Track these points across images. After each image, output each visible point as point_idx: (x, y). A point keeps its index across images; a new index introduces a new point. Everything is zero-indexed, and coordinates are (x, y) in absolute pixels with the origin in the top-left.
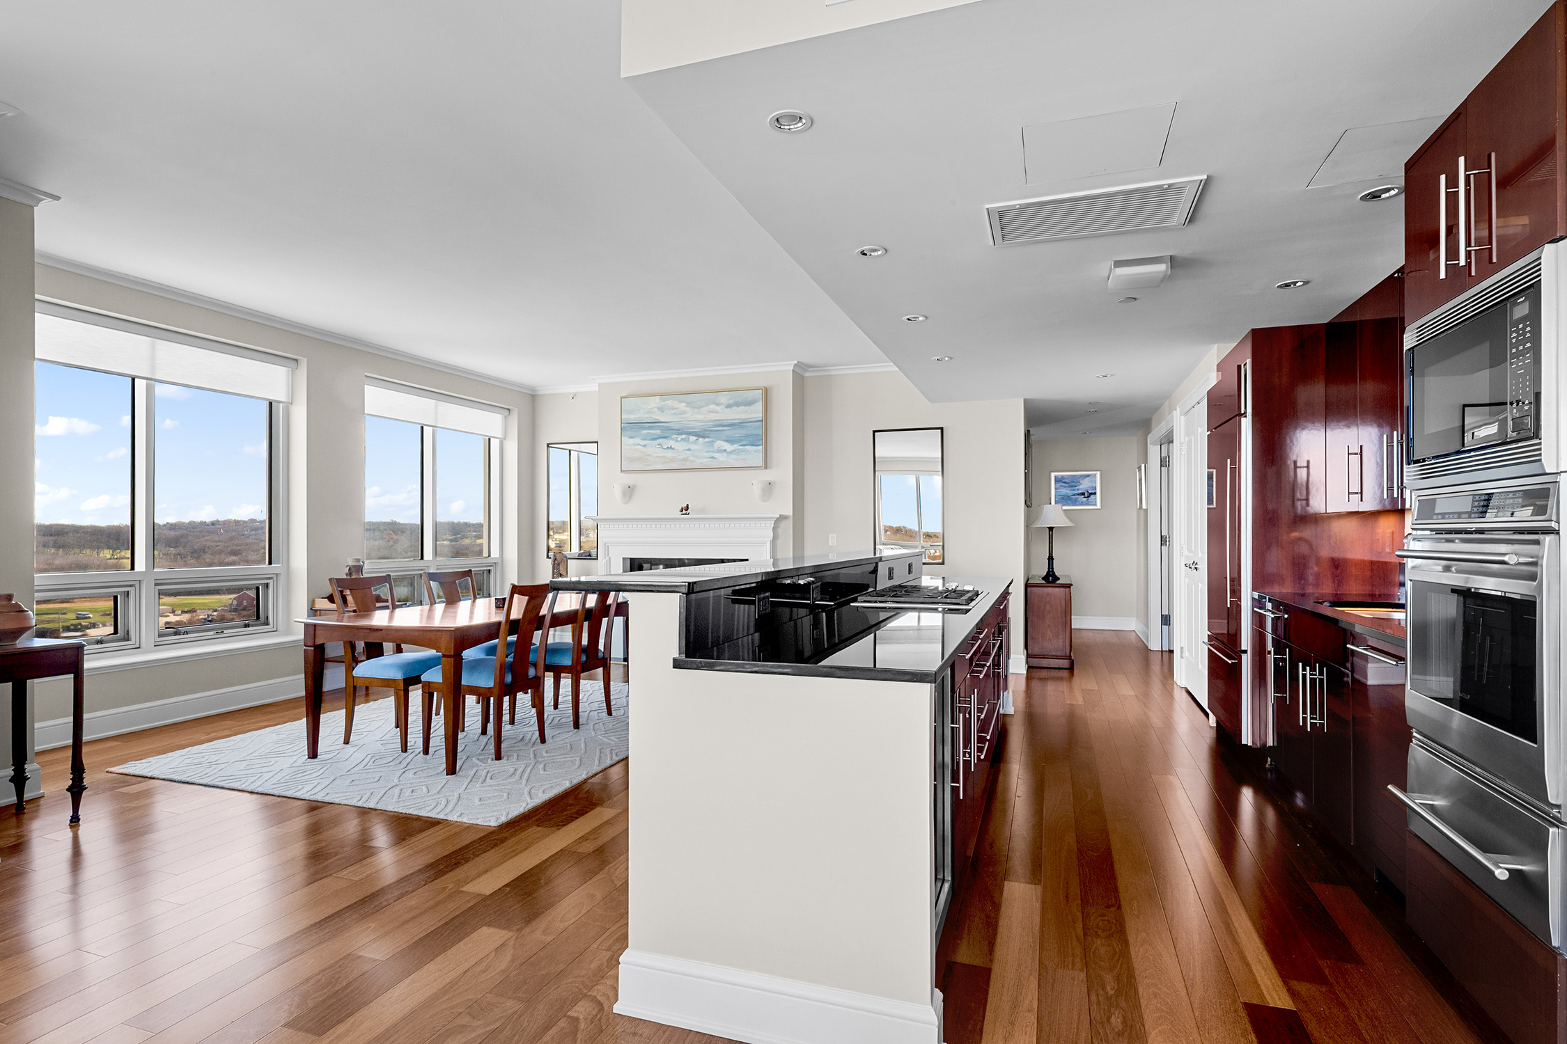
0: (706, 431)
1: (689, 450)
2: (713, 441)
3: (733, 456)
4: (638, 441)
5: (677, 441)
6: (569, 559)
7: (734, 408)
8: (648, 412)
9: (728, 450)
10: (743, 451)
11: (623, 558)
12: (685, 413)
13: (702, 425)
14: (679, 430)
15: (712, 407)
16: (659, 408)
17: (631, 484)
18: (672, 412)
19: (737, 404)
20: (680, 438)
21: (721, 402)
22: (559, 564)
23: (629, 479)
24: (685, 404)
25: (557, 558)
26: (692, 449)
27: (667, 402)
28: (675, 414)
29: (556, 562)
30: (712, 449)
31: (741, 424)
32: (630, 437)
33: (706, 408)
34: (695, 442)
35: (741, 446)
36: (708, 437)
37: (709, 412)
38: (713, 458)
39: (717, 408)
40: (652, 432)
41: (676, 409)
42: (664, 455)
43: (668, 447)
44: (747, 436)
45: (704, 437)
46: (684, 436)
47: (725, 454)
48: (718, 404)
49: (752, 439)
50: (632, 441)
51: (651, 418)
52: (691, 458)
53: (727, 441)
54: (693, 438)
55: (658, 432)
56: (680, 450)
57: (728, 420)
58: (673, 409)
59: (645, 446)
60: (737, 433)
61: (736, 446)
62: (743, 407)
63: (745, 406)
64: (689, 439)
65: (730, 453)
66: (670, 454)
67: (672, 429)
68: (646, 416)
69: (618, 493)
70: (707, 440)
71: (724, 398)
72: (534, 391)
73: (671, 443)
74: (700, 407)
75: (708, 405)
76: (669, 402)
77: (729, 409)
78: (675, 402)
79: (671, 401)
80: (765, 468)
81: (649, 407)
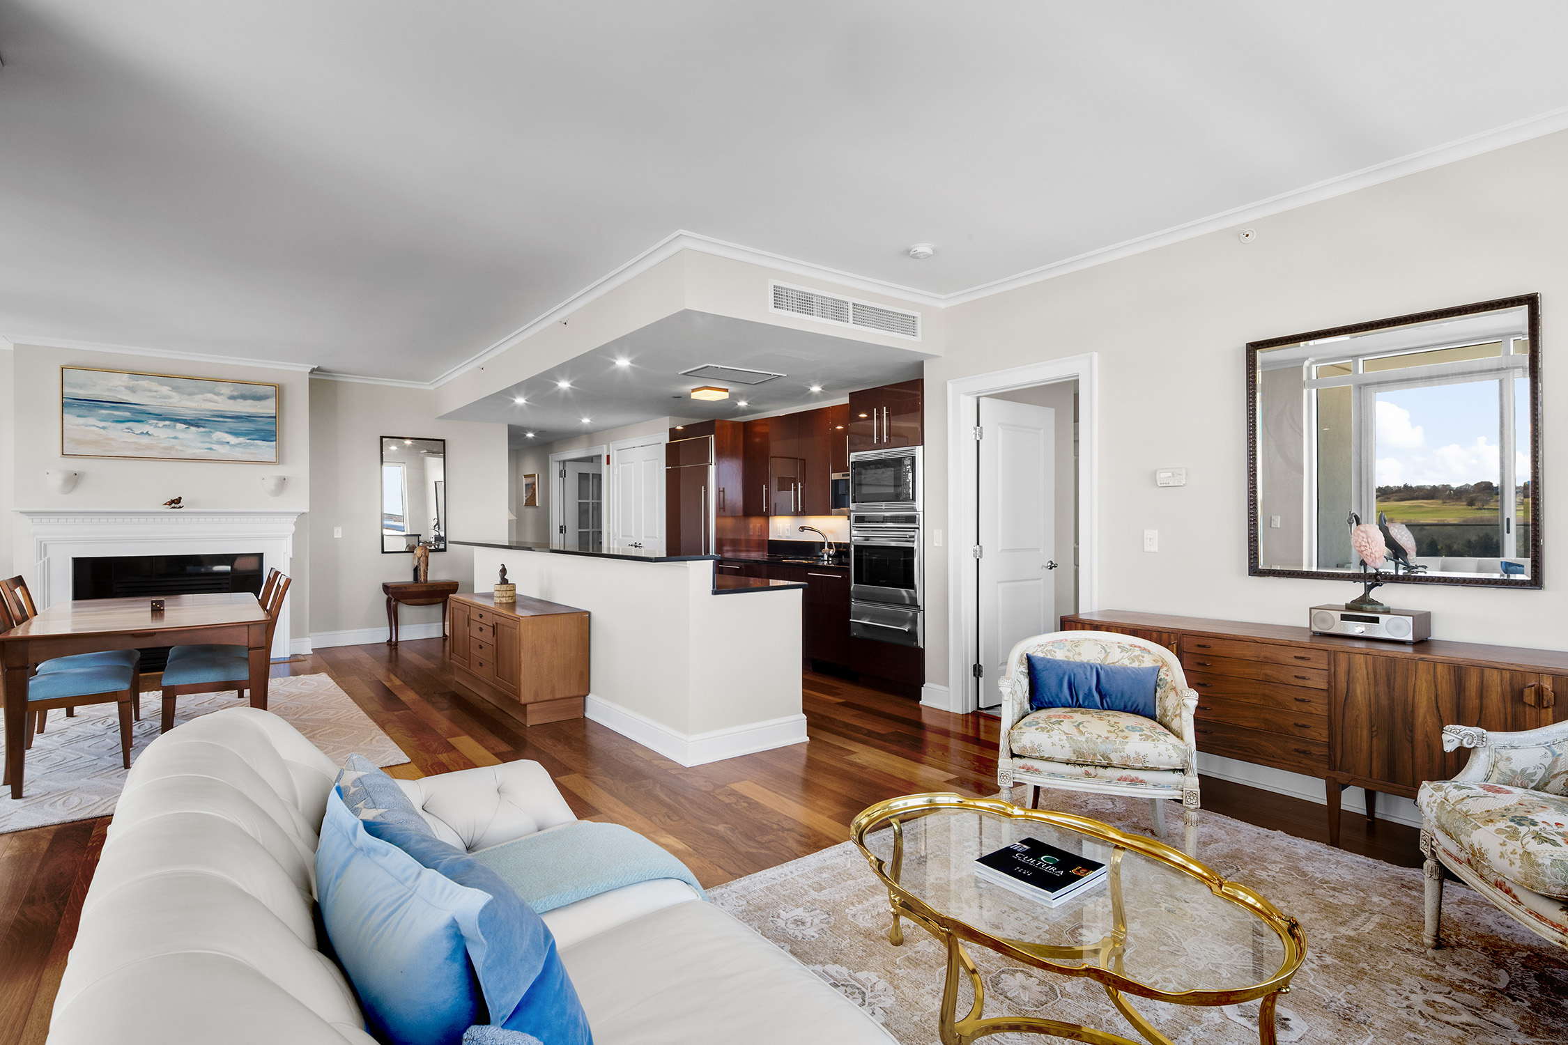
0: (201, 420)
1: (175, 438)
2: (211, 432)
3: (238, 449)
4: (91, 421)
5: (156, 426)
7: (239, 400)
8: (110, 390)
9: (232, 443)
10: (251, 445)
11: (75, 558)
12: (169, 397)
13: (195, 414)
14: (161, 415)
15: (210, 396)
16: (127, 388)
17: (77, 470)
18: (148, 394)
19: (244, 397)
20: (161, 424)
21: (222, 392)
23: (75, 464)
24: (169, 388)
26: (180, 437)
27: (140, 382)
28: (152, 397)
30: (209, 440)
31: (249, 418)
32: (78, 416)
33: (200, 396)
34: (182, 431)
35: (248, 439)
36: (203, 427)
37: (205, 400)
39: (216, 398)
40: (116, 413)
41: (155, 392)
42: (136, 440)
43: (142, 433)
44: (257, 430)
46: (167, 423)
47: (227, 447)
48: (218, 394)
51: (114, 397)
52: (180, 448)
54: (180, 426)
55: (127, 414)
57: (231, 412)
59: (104, 428)
60: (245, 426)
61: (241, 440)
62: (251, 401)
63: (253, 400)
64: (175, 426)
66: (145, 440)
67: (150, 414)
68: (106, 394)
69: (54, 479)
70: (202, 429)
71: (226, 389)
74: (190, 394)
75: (202, 393)
76: (145, 383)
77: (233, 401)
78: (153, 383)
79: (147, 381)
80: (279, 464)
81: (111, 385)
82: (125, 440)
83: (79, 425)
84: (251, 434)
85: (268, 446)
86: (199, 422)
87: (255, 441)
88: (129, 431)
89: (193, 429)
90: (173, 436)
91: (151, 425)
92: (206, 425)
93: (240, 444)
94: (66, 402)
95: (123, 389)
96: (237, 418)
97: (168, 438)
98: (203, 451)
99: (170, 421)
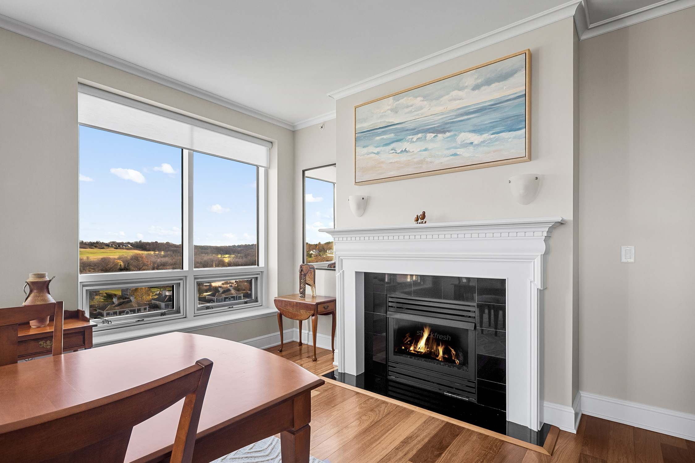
1: (426, 150)
2: (455, 135)
4: (371, 149)
5: (412, 142)
6: (317, 269)
7: (483, 88)
8: (382, 116)
9: (476, 142)
10: (497, 140)
11: (356, 272)
12: (421, 108)
13: (442, 118)
14: (415, 129)
15: (455, 93)
16: (392, 110)
17: (365, 195)
18: (407, 110)
19: (488, 82)
20: (415, 138)
21: (466, 85)
22: (305, 275)
23: (364, 191)
24: (421, 98)
25: (304, 269)
26: (429, 148)
27: (401, 101)
28: (411, 112)
29: (303, 273)
30: (454, 145)
31: (494, 106)
32: (364, 147)
33: (446, 97)
34: (432, 140)
35: (493, 134)
36: (449, 131)
37: (450, 100)
38: (455, 155)
39: (460, 93)
40: (385, 137)
41: (411, 106)
42: (398, 160)
43: (402, 151)
44: (503, 119)
45: (444, 132)
46: (420, 135)
47: (471, 148)
48: (461, 89)
49: (509, 122)
50: (365, 150)
51: (384, 122)
52: (429, 160)
53: (474, 131)
54: (430, 136)
55: (392, 135)
56: (415, 152)
58: (408, 107)
59: (378, 153)
61: (486, 136)
62: (497, 84)
64: (426, 137)
65: (478, 145)
66: (404, 158)
67: (407, 130)
68: (379, 121)
69: (352, 205)
70: (448, 134)
71: (470, 80)
72: (293, 127)
73: (405, 145)
74: (438, 98)
75: (448, 93)
76: (404, 100)
77: (477, 91)
78: (410, 98)
79: (405, 98)
80: (530, 158)
81: (382, 111)
82: (390, 161)
83: (364, 155)
84: (494, 127)
85: (515, 138)
86: (447, 126)
87: (501, 134)
88: (393, 151)
89: (440, 136)
90: (424, 148)
91: (408, 141)
92: (451, 128)
93: (483, 142)
94: (358, 137)
95: (390, 112)
96: (481, 110)
97: (420, 151)
98: (448, 158)
99: (422, 133)
